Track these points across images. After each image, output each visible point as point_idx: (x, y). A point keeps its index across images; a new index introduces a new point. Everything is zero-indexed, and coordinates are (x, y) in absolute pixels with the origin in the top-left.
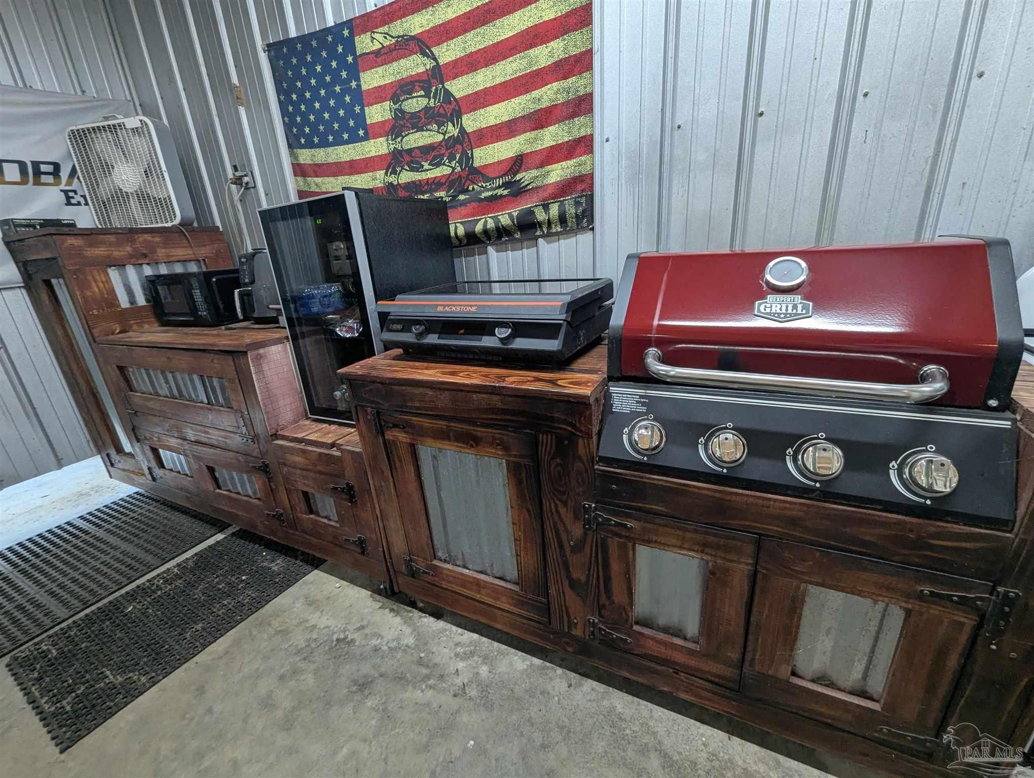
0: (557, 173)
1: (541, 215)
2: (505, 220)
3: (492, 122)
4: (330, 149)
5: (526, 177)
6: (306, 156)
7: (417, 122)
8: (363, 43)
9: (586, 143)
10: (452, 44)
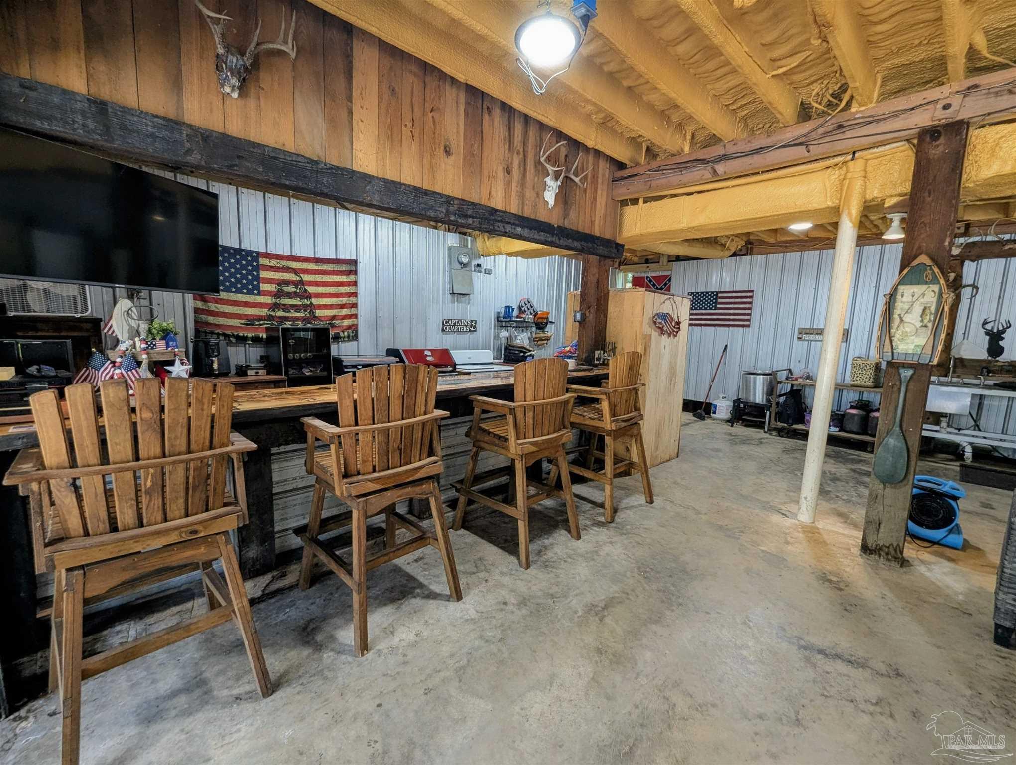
0: (346, 323)
1: (342, 335)
3: (324, 303)
4: (232, 294)
5: (336, 322)
7: (289, 295)
8: (263, 261)
9: (355, 316)
10: (309, 276)
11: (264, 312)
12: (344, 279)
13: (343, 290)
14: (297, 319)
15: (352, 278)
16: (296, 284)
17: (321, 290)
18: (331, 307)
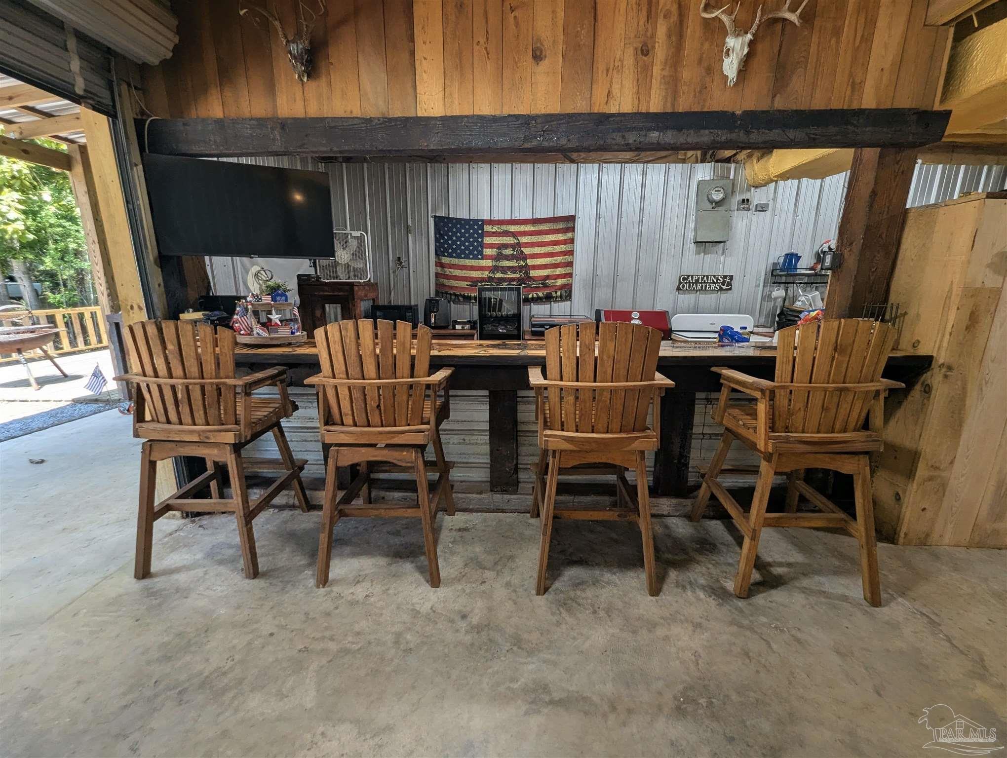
0: (560, 282)
1: (554, 295)
2: (541, 295)
3: (539, 263)
4: (462, 260)
5: (549, 282)
6: (445, 260)
7: (508, 258)
8: (488, 228)
9: (570, 275)
10: (526, 237)
11: (486, 274)
12: (560, 237)
13: (558, 248)
14: (513, 280)
15: (569, 235)
16: (513, 247)
17: (537, 250)
18: (545, 267)
